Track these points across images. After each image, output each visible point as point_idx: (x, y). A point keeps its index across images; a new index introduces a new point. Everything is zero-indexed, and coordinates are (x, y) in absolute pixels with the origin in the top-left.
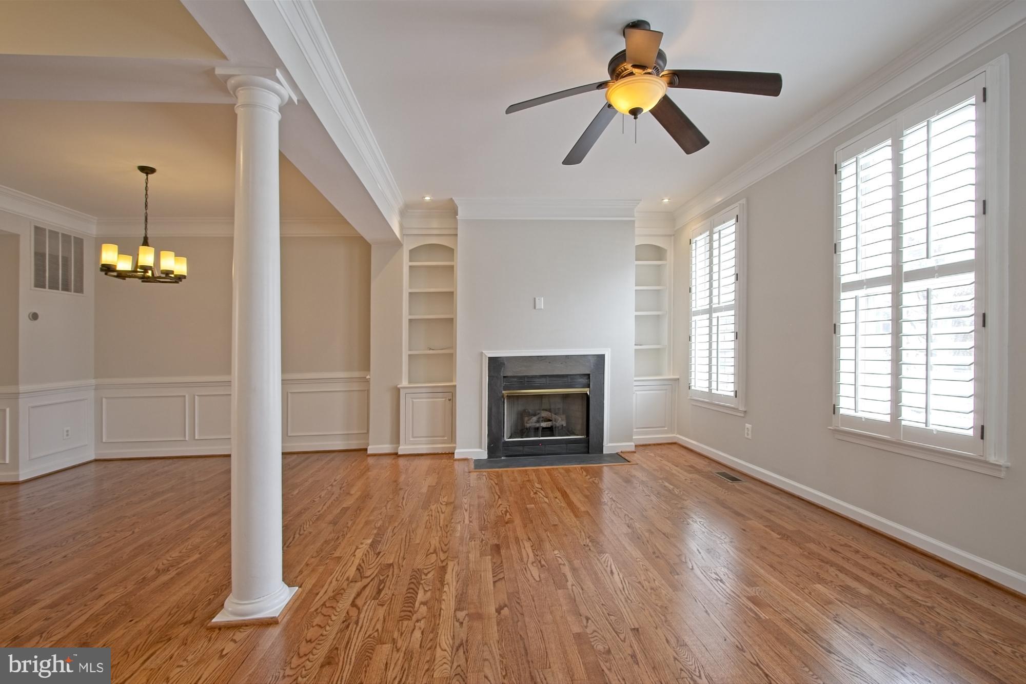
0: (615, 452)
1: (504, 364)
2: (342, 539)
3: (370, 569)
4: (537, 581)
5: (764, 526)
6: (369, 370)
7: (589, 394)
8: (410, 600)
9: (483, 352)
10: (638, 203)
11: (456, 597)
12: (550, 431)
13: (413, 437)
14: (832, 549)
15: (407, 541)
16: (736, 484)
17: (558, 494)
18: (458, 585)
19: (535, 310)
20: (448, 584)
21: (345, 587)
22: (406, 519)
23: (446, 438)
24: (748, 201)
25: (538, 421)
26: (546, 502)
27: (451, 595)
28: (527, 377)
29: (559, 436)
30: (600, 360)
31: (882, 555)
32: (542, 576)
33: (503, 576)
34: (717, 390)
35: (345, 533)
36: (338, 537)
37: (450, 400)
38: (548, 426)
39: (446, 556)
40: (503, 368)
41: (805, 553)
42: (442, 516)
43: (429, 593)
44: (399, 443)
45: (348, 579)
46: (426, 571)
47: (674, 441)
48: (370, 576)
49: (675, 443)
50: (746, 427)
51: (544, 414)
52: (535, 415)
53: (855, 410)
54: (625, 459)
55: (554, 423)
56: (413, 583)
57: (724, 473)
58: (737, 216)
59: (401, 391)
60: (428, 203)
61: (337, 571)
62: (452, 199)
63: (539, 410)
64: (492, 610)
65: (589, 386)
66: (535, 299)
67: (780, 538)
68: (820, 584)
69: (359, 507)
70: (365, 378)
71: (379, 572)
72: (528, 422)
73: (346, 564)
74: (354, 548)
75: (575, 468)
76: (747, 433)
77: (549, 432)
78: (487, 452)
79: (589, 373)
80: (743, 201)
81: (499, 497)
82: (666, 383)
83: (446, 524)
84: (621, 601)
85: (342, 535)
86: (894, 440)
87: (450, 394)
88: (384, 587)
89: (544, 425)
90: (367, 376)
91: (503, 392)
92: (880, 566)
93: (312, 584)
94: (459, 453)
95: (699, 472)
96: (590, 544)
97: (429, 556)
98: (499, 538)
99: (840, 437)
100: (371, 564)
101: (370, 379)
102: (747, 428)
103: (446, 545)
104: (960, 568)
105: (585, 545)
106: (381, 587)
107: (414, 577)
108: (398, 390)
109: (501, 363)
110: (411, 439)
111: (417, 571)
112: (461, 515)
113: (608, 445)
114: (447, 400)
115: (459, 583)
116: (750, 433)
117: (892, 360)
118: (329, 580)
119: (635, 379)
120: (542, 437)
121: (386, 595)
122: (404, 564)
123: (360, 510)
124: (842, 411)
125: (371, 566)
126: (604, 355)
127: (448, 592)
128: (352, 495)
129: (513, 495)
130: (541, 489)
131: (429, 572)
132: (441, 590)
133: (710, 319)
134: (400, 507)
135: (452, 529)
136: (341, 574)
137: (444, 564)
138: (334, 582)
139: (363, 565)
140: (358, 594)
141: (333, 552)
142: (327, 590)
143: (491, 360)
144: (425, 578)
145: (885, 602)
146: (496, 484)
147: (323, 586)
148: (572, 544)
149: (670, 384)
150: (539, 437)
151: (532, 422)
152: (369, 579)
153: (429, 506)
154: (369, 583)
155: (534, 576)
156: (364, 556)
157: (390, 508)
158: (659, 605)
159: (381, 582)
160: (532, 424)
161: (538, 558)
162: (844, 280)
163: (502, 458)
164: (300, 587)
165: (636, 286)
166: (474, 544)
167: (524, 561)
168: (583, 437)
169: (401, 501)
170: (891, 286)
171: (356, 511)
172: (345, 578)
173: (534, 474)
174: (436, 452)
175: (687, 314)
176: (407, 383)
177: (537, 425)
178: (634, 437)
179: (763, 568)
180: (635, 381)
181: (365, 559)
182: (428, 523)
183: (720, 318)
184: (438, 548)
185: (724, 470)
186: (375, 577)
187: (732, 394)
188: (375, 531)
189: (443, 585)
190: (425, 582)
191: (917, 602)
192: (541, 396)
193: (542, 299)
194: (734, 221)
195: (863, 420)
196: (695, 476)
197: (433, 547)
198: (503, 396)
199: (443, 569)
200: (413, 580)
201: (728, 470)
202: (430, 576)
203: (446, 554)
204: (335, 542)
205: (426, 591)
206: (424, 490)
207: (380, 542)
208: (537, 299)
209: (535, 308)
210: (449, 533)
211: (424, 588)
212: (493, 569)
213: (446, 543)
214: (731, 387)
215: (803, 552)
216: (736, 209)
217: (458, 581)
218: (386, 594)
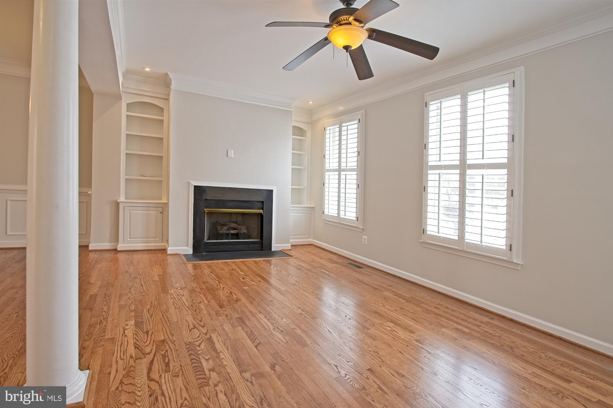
0: (279, 250)
1: (206, 191)
2: (105, 322)
3: (147, 346)
4: (285, 343)
5: (393, 295)
6: (91, 187)
7: (263, 213)
8: (198, 369)
9: (190, 181)
10: (295, 101)
11: (234, 361)
12: (237, 236)
13: (130, 238)
14: (435, 307)
15: (167, 320)
16: (360, 270)
17: (260, 279)
18: (230, 352)
19: (227, 157)
20: (221, 352)
21: (134, 364)
22: (155, 302)
23: (158, 239)
24: (365, 112)
25: (228, 229)
26: (255, 285)
27: (229, 361)
28: (222, 200)
29: (242, 239)
30: (270, 193)
31: (459, 309)
32: (287, 338)
33: (259, 341)
34: (345, 216)
35: (105, 317)
36: (101, 321)
37: (161, 213)
38: (235, 233)
39: (206, 330)
40: (205, 194)
41: (424, 310)
42: (183, 298)
43: (211, 361)
44: (118, 242)
45: (131, 357)
46: (197, 343)
47: (311, 243)
48: (151, 352)
49: (311, 245)
50: (363, 238)
51: (233, 225)
52: (226, 225)
53: (438, 232)
54: (288, 254)
55: (239, 231)
56: (191, 354)
57: (351, 263)
58: (359, 119)
59: (120, 204)
60: (148, 72)
61: (117, 351)
62: (167, 73)
63: (229, 222)
64: (267, 368)
65: (263, 209)
66: (228, 150)
67: (406, 302)
68: (444, 328)
69: (106, 294)
70: (87, 193)
71: (156, 348)
72: (222, 230)
73: (122, 344)
74: (122, 329)
75: (260, 261)
76: (364, 241)
77: (235, 237)
78: (192, 250)
79: (263, 201)
80: (363, 111)
81: (219, 283)
82: (307, 209)
83: (191, 304)
84: (348, 351)
85: (104, 319)
86: (461, 249)
87: (163, 209)
88: (169, 360)
89: (232, 232)
90: (89, 191)
91: (205, 209)
92: (463, 315)
93: (99, 364)
94: (171, 250)
95: (337, 263)
96: (303, 313)
97: (192, 331)
98: (237, 312)
99: (426, 246)
100: (146, 342)
101: (91, 194)
102: (365, 238)
103: (201, 321)
104: (496, 314)
105: (300, 314)
106: (167, 361)
107: (189, 349)
108: (118, 204)
109: (203, 190)
110: (129, 239)
111: (189, 343)
112: (198, 297)
113: (275, 245)
114: (159, 213)
115: (229, 350)
116: (366, 241)
117: (459, 208)
118: (114, 360)
119: (291, 206)
120: (231, 239)
121: (175, 368)
122: (175, 339)
123: (108, 296)
124: (428, 233)
125: (147, 344)
126: (273, 190)
127: (225, 358)
128: (93, 284)
129: (228, 280)
130: (245, 275)
131: (200, 344)
132: (218, 357)
133: (339, 175)
134: (143, 292)
135: (197, 308)
136: (122, 353)
137: (208, 336)
138: (120, 362)
139: (138, 343)
140: (150, 370)
141: (104, 334)
142: (117, 369)
143: (196, 187)
144: (200, 349)
145: (479, 336)
146: (211, 272)
147: (111, 366)
148: (291, 313)
149: (309, 210)
150: (229, 240)
151: (224, 230)
152: (151, 356)
153: (168, 291)
154: (153, 359)
155: (280, 339)
156: (135, 336)
157: (135, 294)
158: (372, 351)
159: (164, 356)
160: (224, 231)
161: (275, 325)
162: (430, 164)
163: (204, 253)
164: (88, 369)
165: (292, 150)
166: (222, 318)
167: (267, 328)
168: (258, 240)
169: (142, 288)
170: (459, 170)
171: (105, 297)
172: (128, 357)
173: (234, 265)
174: (150, 248)
175: (322, 170)
176: (124, 199)
177: (228, 232)
178: (290, 241)
179: (410, 321)
180: (291, 207)
181: (137, 338)
182: (175, 304)
183: (347, 175)
184: (195, 324)
185: (350, 262)
186: (155, 352)
187: (355, 219)
188: (133, 314)
189: (218, 353)
190: (201, 353)
191: (492, 334)
192: (231, 214)
193: (233, 151)
194: (357, 122)
195: (442, 238)
196: (336, 265)
197: (190, 323)
198: (204, 212)
199: (210, 339)
200: (191, 352)
201: (352, 261)
202: (202, 346)
203: (205, 328)
204: (100, 325)
205: (207, 360)
206: (157, 278)
207: (143, 323)
208: (229, 151)
209: (228, 156)
210: (197, 311)
211: (204, 358)
212: (248, 337)
213: (200, 319)
214: (354, 215)
215: (423, 309)
216: (359, 115)
217: (228, 349)
218: (174, 366)
